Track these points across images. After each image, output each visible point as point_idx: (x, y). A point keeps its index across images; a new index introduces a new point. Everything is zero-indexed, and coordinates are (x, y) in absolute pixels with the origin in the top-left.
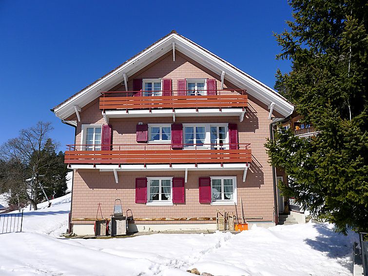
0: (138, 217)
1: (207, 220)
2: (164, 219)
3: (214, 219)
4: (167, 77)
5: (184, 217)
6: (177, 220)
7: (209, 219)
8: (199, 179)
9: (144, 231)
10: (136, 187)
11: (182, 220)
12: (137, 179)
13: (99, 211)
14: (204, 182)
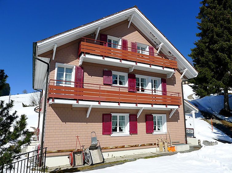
0: (104, 146)
1: (151, 145)
2: (123, 147)
3: (155, 144)
4: (124, 38)
5: (137, 144)
6: (132, 146)
7: (152, 144)
8: (146, 115)
9: (108, 157)
10: (103, 122)
11: (136, 146)
12: (103, 115)
13: (78, 143)
14: (149, 118)
